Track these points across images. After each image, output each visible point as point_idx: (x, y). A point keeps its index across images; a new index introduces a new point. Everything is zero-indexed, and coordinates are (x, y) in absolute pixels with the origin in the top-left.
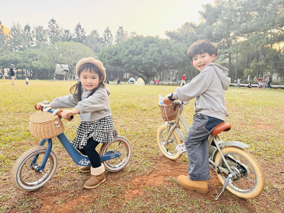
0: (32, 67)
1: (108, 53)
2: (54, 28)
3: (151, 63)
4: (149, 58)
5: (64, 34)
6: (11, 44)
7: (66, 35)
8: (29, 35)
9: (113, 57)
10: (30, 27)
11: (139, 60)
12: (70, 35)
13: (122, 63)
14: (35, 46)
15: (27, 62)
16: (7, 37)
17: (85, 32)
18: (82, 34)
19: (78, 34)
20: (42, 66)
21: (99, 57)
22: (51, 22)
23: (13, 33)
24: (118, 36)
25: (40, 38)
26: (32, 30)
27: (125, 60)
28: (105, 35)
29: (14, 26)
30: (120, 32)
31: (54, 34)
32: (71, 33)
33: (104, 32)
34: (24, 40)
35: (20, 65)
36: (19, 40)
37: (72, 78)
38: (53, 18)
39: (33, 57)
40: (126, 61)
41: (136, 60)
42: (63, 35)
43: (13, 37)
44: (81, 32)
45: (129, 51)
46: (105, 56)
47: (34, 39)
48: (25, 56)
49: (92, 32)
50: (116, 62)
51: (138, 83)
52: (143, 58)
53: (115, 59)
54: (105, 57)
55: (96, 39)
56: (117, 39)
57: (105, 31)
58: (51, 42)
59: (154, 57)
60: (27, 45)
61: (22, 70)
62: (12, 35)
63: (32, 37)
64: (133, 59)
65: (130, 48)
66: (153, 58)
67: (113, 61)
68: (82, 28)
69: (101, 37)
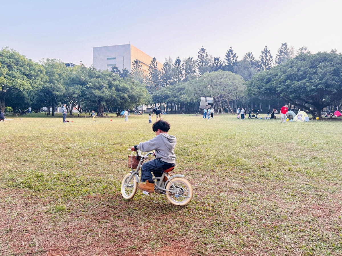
0: (179, 102)
1: (259, 80)
2: (203, 58)
3: (321, 89)
4: (318, 83)
5: (213, 62)
6: (163, 79)
7: (215, 63)
8: (179, 69)
9: (264, 85)
10: (180, 60)
11: (300, 86)
12: (220, 62)
13: (277, 92)
14: (184, 79)
15: (175, 97)
16: (160, 73)
17: (237, 57)
18: (233, 60)
19: (229, 60)
20: (189, 100)
21: (248, 86)
22: (200, 52)
23: (165, 68)
24: (280, 55)
25: (189, 70)
26: (182, 63)
27: (280, 88)
28: (263, 56)
29: (166, 62)
30: (283, 50)
31: (203, 64)
32: (220, 61)
33: (261, 54)
34: (174, 74)
35: (169, 100)
36: (170, 75)
37: (218, 112)
38: (203, 47)
39: (181, 91)
40: (282, 89)
41: (297, 87)
42: (212, 64)
43: (165, 73)
44: (233, 57)
45: (287, 76)
46: (255, 84)
47: (184, 72)
48: (174, 91)
49: (246, 55)
50: (268, 91)
51: (299, 118)
52: (308, 84)
53: (268, 87)
54: (254, 86)
55: (250, 63)
56: (279, 59)
57: (262, 52)
58: (199, 73)
59: (325, 81)
60: (177, 79)
61: (172, 104)
62: (164, 70)
63: (182, 71)
64: (292, 86)
65: (288, 72)
66: (324, 83)
67: (265, 90)
68: (234, 52)
69: (257, 60)
